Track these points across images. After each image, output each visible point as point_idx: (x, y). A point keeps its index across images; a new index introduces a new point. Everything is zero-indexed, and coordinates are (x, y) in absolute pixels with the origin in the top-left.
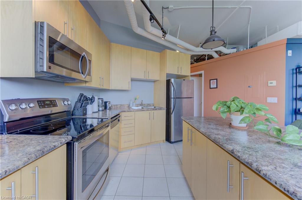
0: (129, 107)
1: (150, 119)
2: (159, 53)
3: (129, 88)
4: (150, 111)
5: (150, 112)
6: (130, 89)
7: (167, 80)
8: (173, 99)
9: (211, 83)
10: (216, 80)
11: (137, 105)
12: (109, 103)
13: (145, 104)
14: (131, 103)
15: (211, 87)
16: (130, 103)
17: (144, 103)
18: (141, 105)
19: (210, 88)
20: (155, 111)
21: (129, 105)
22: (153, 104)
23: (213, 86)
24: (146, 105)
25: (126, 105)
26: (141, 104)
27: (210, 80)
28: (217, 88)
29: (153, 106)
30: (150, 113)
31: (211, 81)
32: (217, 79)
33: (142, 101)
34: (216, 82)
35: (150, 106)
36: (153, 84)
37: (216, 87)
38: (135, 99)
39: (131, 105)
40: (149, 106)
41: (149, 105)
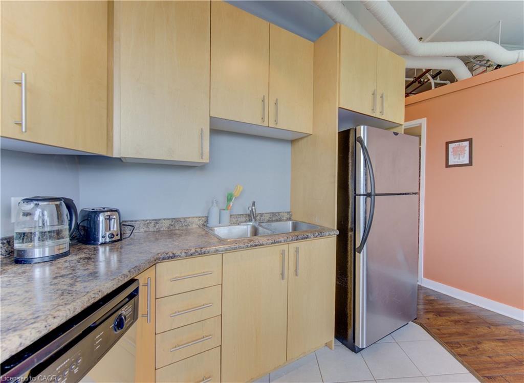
0: (205, 224)
1: (283, 274)
2: (313, 43)
3: (202, 155)
4: (285, 247)
5: (283, 251)
6: (206, 160)
7: (339, 133)
8: (362, 198)
9: (450, 150)
10: (467, 143)
11: (235, 220)
12: (109, 219)
13: (262, 215)
14: (215, 211)
15: (450, 163)
16: (208, 213)
17: (259, 210)
18: (251, 216)
19: (447, 166)
20: (302, 245)
21: (207, 221)
22: (288, 213)
23: (456, 160)
24: (267, 217)
25: (196, 220)
26: (249, 215)
27: (447, 144)
28: (470, 164)
29: (289, 219)
30: (283, 253)
31: (451, 146)
32: (470, 141)
33: (254, 204)
34: (467, 149)
35: (280, 220)
36: (288, 148)
37: (467, 162)
38: (229, 200)
39: (213, 221)
40: (277, 221)
41: (275, 217)
